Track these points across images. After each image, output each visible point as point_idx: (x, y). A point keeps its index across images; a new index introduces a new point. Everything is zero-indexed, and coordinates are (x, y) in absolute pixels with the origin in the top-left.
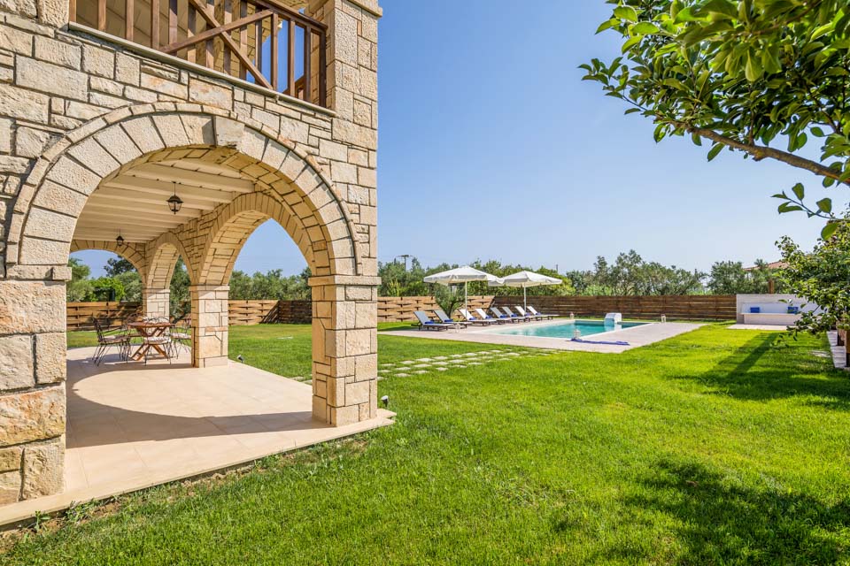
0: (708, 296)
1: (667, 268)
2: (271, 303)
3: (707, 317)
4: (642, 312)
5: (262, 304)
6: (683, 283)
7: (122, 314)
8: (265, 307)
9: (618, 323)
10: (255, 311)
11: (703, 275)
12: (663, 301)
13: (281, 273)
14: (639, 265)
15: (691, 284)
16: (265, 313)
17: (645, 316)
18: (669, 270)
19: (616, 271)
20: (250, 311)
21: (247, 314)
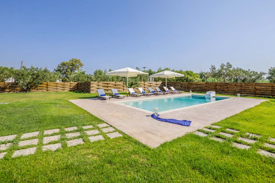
0: (266, 84)
1: (246, 70)
2: (74, 84)
3: (266, 95)
4: (228, 91)
5: (71, 84)
6: (253, 77)
7: (9, 87)
8: (72, 85)
9: (213, 97)
10: (68, 86)
11: (264, 74)
12: (240, 86)
13: (85, 72)
14: (231, 69)
15: (258, 78)
16: (72, 87)
17: (230, 93)
18: (247, 71)
19: (220, 72)
20: (65, 86)
21: (64, 87)
